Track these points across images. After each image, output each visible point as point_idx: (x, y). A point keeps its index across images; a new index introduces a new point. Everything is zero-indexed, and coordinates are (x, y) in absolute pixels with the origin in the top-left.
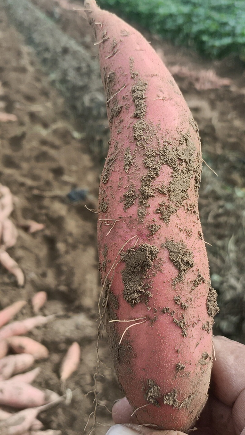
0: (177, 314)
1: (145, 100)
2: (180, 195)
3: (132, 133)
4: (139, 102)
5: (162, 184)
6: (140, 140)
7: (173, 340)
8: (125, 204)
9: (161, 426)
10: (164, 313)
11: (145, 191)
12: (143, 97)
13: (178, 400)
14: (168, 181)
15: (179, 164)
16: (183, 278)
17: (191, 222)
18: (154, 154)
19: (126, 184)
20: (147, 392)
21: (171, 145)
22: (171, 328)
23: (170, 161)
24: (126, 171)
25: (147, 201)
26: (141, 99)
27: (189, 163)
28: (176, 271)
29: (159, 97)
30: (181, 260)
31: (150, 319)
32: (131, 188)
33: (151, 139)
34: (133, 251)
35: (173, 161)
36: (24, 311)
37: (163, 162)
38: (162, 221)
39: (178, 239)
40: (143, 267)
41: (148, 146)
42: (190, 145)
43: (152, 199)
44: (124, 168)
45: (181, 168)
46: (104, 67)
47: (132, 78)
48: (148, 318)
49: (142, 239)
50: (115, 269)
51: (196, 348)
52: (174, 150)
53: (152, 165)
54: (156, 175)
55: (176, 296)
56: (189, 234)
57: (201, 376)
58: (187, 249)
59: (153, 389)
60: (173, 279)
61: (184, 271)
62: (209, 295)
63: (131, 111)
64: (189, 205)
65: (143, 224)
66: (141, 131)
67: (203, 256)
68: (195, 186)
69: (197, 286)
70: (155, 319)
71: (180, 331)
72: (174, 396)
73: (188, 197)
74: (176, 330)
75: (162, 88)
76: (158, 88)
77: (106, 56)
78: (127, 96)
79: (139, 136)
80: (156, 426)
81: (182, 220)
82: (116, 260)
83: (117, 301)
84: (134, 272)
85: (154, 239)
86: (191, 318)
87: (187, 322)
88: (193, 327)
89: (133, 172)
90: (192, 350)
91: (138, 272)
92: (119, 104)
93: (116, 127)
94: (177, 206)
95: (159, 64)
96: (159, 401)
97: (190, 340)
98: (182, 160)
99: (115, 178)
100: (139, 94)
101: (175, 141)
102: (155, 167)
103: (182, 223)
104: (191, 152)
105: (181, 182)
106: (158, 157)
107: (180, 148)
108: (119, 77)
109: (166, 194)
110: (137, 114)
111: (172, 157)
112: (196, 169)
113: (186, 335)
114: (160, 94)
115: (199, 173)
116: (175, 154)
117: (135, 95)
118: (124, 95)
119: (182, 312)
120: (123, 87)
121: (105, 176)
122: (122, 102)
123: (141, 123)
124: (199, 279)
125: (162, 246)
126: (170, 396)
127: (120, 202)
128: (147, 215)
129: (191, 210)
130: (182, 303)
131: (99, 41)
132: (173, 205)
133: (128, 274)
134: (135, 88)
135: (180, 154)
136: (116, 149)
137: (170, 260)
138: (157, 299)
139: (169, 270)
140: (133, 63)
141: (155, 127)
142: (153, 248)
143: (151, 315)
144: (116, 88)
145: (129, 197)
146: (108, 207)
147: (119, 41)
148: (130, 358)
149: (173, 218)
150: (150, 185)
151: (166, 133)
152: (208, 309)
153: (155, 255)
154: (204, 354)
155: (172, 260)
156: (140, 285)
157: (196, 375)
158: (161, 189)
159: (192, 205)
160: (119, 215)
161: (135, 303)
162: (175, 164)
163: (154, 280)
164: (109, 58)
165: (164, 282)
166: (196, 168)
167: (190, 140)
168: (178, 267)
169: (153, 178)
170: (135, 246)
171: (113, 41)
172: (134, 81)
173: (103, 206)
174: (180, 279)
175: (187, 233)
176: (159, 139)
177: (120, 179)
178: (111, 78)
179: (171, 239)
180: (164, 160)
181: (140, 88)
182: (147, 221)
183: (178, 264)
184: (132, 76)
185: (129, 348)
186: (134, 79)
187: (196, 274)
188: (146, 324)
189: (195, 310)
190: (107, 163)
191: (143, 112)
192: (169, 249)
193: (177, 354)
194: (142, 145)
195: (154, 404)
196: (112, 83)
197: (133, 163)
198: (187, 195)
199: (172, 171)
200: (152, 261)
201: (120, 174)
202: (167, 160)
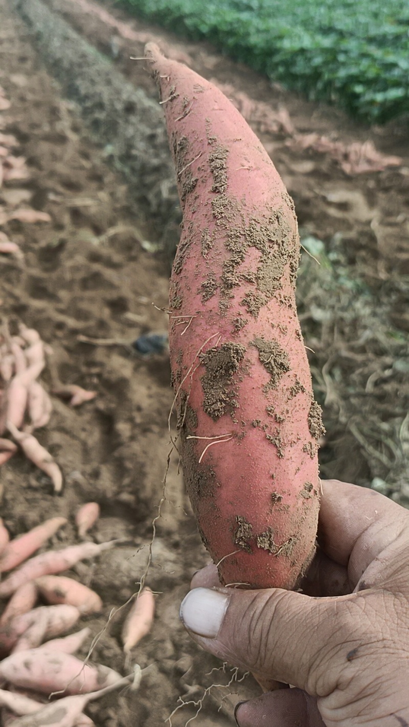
0: (271, 428)
1: (226, 171)
2: (271, 283)
3: (211, 210)
4: (219, 172)
5: (249, 270)
6: (221, 218)
7: (267, 461)
8: (204, 296)
9: (255, 584)
10: (255, 427)
11: (228, 278)
12: (224, 167)
13: (275, 543)
14: (256, 267)
15: (269, 246)
16: (277, 384)
17: (286, 317)
18: (238, 234)
19: (204, 271)
20: (235, 532)
21: (259, 223)
22: (264, 446)
23: (258, 242)
24: (203, 256)
25: (231, 290)
26: (221, 169)
27: (283, 245)
28: (268, 374)
29: (243, 166)
30: (274, 362)
31: (237, 436)
32: (210, 276)
33: (234, 216)
34: (214, 351)
35: (262, 242)
36: (63, 534)
37: (250, 243)
38: (249, 314)
39: (270, 337)
40: (227, 371)
41: (231, 225)
42: (284, 224)
43: (237, 288)
44: (202, 253)
45: (272, 251)
46: (173, 132)
47: (209, 144)
48: (234, 435)
49: (226, 338)
50: (193, 376)
51: (296, 474)
52: (263, 230)
53: (236, 248)
54: (241, 260)
55: (269, 406)
56: (283, 331)
57: (304, 514)
58: (281, 350)
59: (244, 528)
60: (264, 384)
61: (278, 375)
62: (312, 410)
63: (209, 184)
64: (282, 297)
65: (226, 318)
66: (222, 207)
67: (302, 360)
68: (291, 275)
69: (295, 396)
70: (244, 435)
71: (275, 451)
72: (271, 536)
73: (282, 287)
74: (270, 449)
75: (247, 155)
76: (242, 155)
77: (175, 118)
78: (203, 166)
79: (219, 214)
80: (249, 584)
81: (275, 314)
82: (193, 363)
83: (195, 416)
84: (216, 376)
85: (240, 337)
86: (288, 435)
87: (284, 440)
88: (291, 446)
89: (212, 257)
90: (291, 477)
91: (221, 377)
92: (193, 176)
93: (190, 205)
94: (267, 297)
95: (243, 127)
96: (251, 545)
97: (288, 463)
98: (274, 241)
99: (190, 265)
100: (218, 163)
101: (264, 219)
102: (240, 250)
103: (275, 317)
104: (284, 233)
105: (272, 268)
106: (243, 238)
107: (271, 227)
108: (192, 144)
109: (254, 282)
110: (216, 187)
111: (261, 238)
112: (291, 254)
113: (282, 456)
114: (245, 162)
115: (295, 260)
116: (264, 235)
117: (213, 164)
118: (200, 166)
119: (277, 426)
120: (198, 155)
121: (178, 264)
122: (197, 174)
123: (222, 198)
124: (297, 386)
125: (250, 344)
126: (265, 537)
127: (197, 294)
128: (231, 307)
129: (285, 304)
130: (276, 415)
131: (165, 99)
132: (263, 296)
133: (208, 380)
134: (213, 156)
135: (270, 234)
136: (191, 232)
137: (261, 361)
138: (245, 409)
139: (259, 374)
140: (210, 126)
141: (239, 202)
142: (238, 346)
143: (238, 431)
144: (189, 157)
145: (208, 287)
146: (182, 301)
147: (191, 99)
148: (213, 489)
149: (262, 310)
150: (233, 272)
151: (253, 210)
152: (310, 427)
153: (242, 355)
154: (307, 485)
155: (262, 362)
156: (224, 393)
157: (298, 510)
158: (247, 276)
159: (286, 297)
160: (196, 309)
161: (218, 415)
162: (264, 246)
163: (241, 385)
164: (179, 120)
165: (254, 388)
166: (292, 252)
167: (282, 219)
168: (270, 370)
169: (238, 263)
170: (216, 346)
171: (184, 98)
172: (212, 148)
173: (176, 301)
174: (273, 385)
175: (281, 331)
176: (244, 216)
177: (197, 266)
178: (183, 145)
179: (261, 337)
180: (251, 242)
181: (219, 157)
182: (231, 315)
183: (270, 367)
184: (210, 141)
185: (212, 475)
186: (212, 145)
187: (293, 380)
188: (232, 443)
189: (293, 425)
190: (180, 249)
191: (223, 185)
192: (259, 348)
193: (272, 481)
194: (223, 224)
195: (245, 549)
196: (183, 152)
197: (213, 246)
198: (280, 284)
199: (260, 254)
200: (238, 362)
201: (196, 260)
202: (255, 241)
